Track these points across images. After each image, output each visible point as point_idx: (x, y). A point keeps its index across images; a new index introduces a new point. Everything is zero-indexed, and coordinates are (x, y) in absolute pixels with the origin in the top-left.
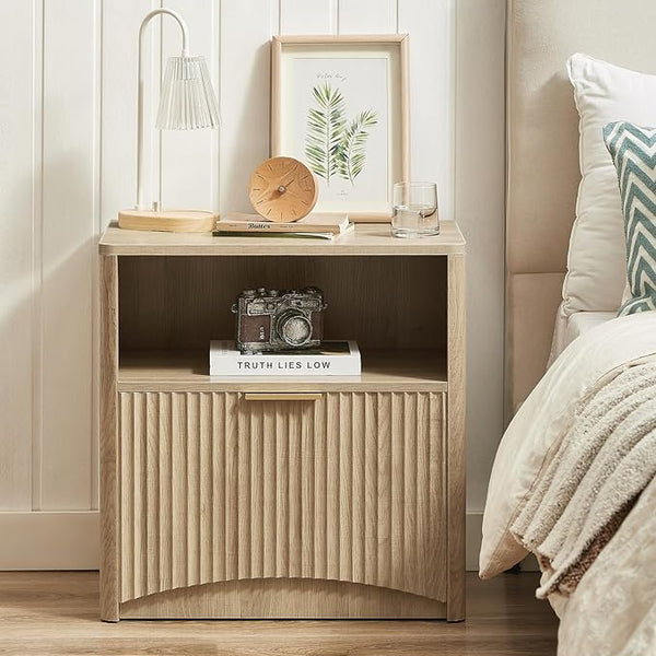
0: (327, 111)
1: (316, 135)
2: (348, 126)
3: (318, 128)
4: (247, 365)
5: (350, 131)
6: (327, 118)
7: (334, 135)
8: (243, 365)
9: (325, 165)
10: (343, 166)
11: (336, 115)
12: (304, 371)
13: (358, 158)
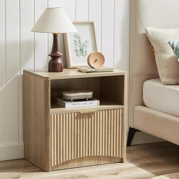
0: (78, 40)
1: (76, 46)
2: (83, 44)
3: (76, 45)
4: (74, 105)
5: (83, 45)
6: (78, 42)
7: (80, 46)
8: (73, 105)
9: (79, 54)
10: (83, 54)
11: (79, 41)
12: (87, 105)
13: (86, 52)
